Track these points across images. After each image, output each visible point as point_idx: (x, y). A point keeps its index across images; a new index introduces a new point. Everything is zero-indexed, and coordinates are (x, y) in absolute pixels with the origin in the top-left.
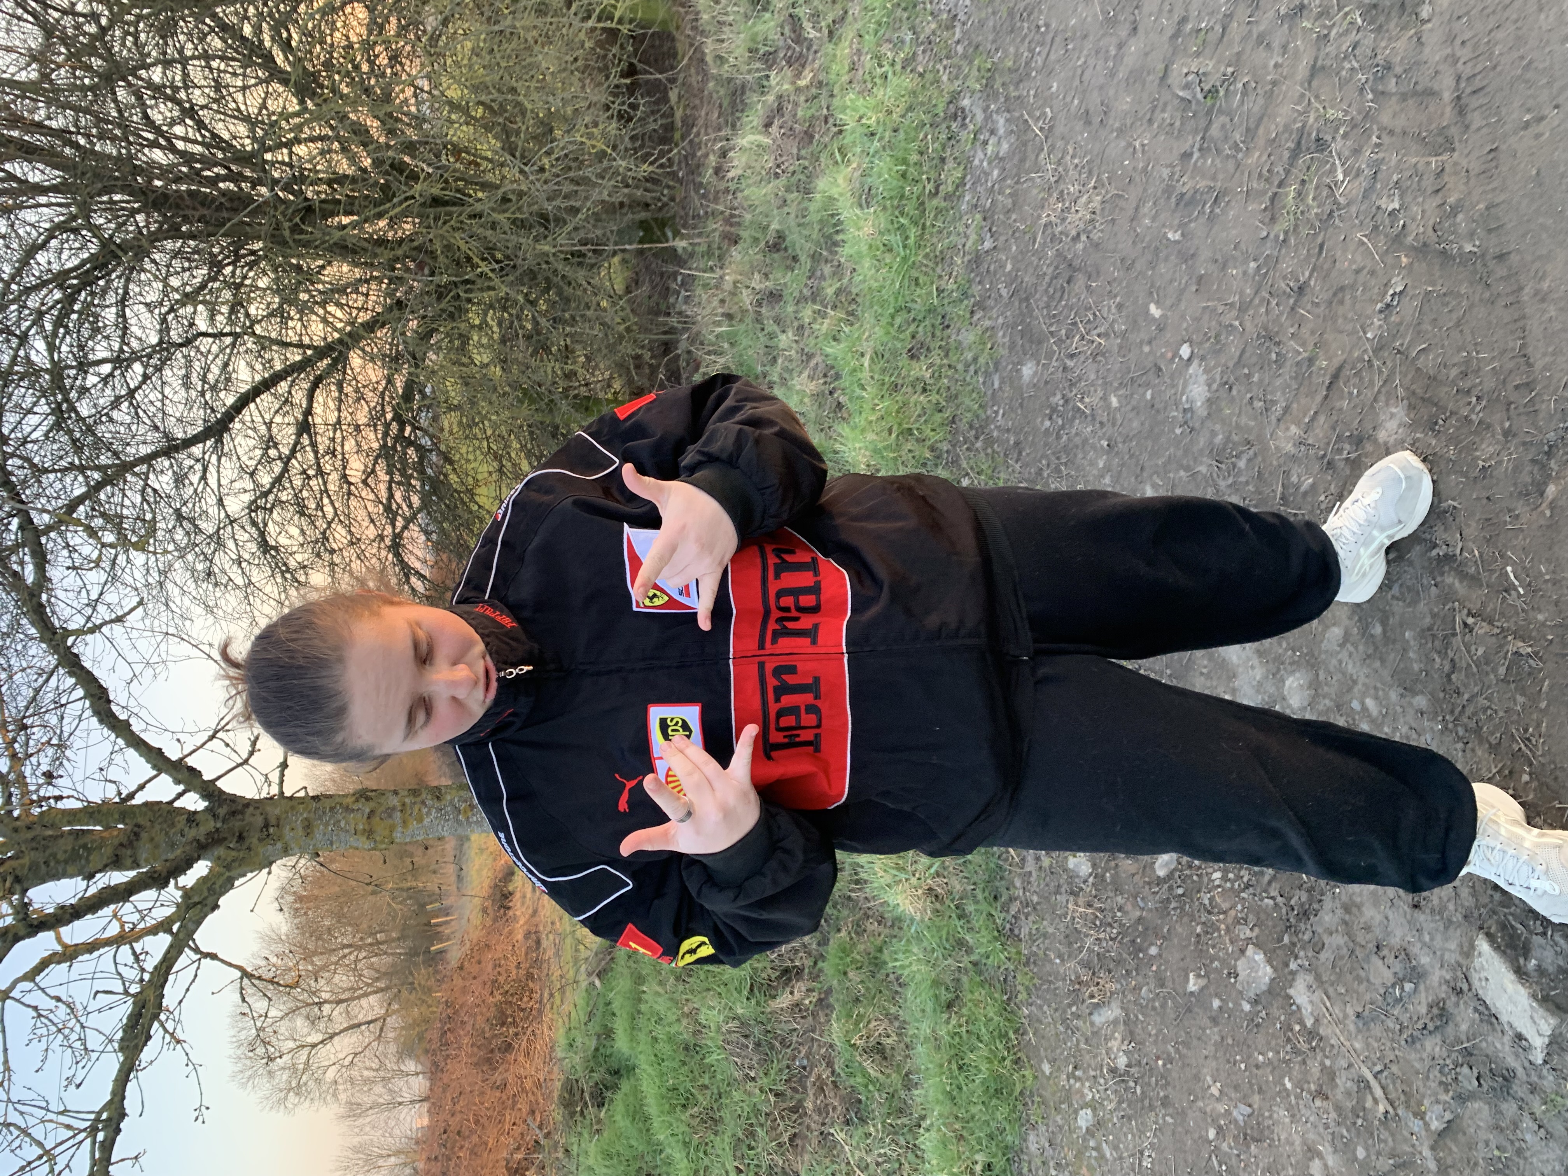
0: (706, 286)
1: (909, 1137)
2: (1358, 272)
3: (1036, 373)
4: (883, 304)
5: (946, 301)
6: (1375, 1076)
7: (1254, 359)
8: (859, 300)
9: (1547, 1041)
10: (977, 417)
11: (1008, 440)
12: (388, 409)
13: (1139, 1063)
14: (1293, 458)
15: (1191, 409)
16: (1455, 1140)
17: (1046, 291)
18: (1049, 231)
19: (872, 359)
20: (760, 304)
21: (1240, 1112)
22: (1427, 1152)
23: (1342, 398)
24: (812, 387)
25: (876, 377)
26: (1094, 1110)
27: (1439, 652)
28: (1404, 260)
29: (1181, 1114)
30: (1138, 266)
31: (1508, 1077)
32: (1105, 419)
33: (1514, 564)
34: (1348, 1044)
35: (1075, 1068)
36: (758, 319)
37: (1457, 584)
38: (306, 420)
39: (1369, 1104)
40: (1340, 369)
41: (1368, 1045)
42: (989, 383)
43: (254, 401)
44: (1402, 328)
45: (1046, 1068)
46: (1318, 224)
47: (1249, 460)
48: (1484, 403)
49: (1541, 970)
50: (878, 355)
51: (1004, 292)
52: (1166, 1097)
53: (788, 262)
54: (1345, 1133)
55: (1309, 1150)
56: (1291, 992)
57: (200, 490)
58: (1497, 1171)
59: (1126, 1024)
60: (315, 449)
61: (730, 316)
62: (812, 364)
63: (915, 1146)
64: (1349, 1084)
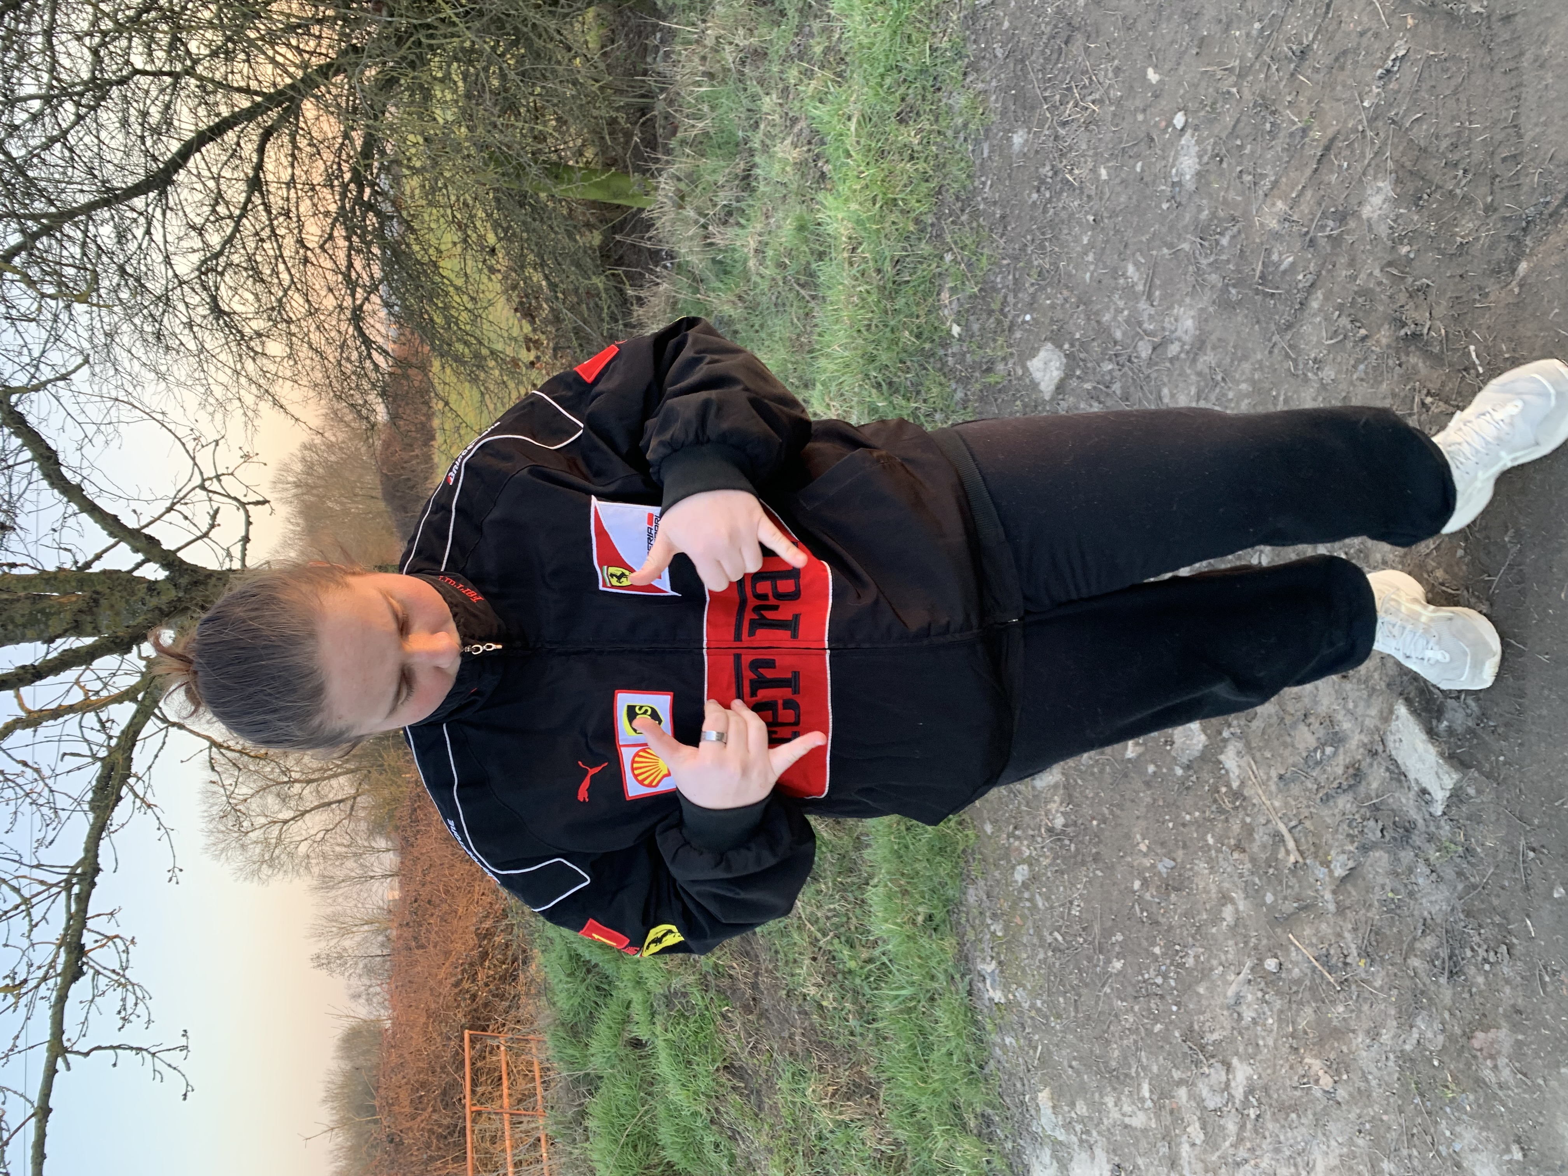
0: (687, 42)
1: (857, 893)
2: (1362, 34)
3: (1027, 141)
4: (873, 62)
5: (939, 61)
6: (1290, 831)
7: (1248, 130)
8: (848, 59)
9: (1448, 794)
10: (965, 187)
11: (994, 213)
12: (345, 167)
13: (1075, 824)
14: (1276, 235)
15: (1179, 183)
16: (1355, 886)
17: (1041, 56)
19: (859, 122)
20: (743, 63)
21: (1164, 866)
22: (1328, 896)
23: (1332, 172)
24: (795, 155)
25: (863, 142)
26: (1030, 865)
28: (1410, 22)
29: (1110, 869)
30: (1139, 26)
31: (1407, 829)
32: (1093, 193)
33: (1477, 343)
34: (1268, 803)
35: (1016, 828)
36: (741, 78)
37: (1421, 365)
38: (257, 176)
39: (1281, 855)
40: (1333, 140)
41: (1286, 804)
42: (978, 152)
43: (198, 150)
44: (1400, 96)
45: (989, 828)
47: (1233, 238)
48: (1470, 176)
49: (1450, 731)
50: (865, 119)
51: (999, 52)
52: (1098, 853)
53: (776, 17)
54: (1257, 880)
55: (1224, 897)
56: (1222, 757)
57: (144, 246)
58: (1389, 911)
59: (1065, 788)
60: (268, 209)
61: (711, 76)
62: (796, 130)
63: (863, 901)
64: (1266, 838)
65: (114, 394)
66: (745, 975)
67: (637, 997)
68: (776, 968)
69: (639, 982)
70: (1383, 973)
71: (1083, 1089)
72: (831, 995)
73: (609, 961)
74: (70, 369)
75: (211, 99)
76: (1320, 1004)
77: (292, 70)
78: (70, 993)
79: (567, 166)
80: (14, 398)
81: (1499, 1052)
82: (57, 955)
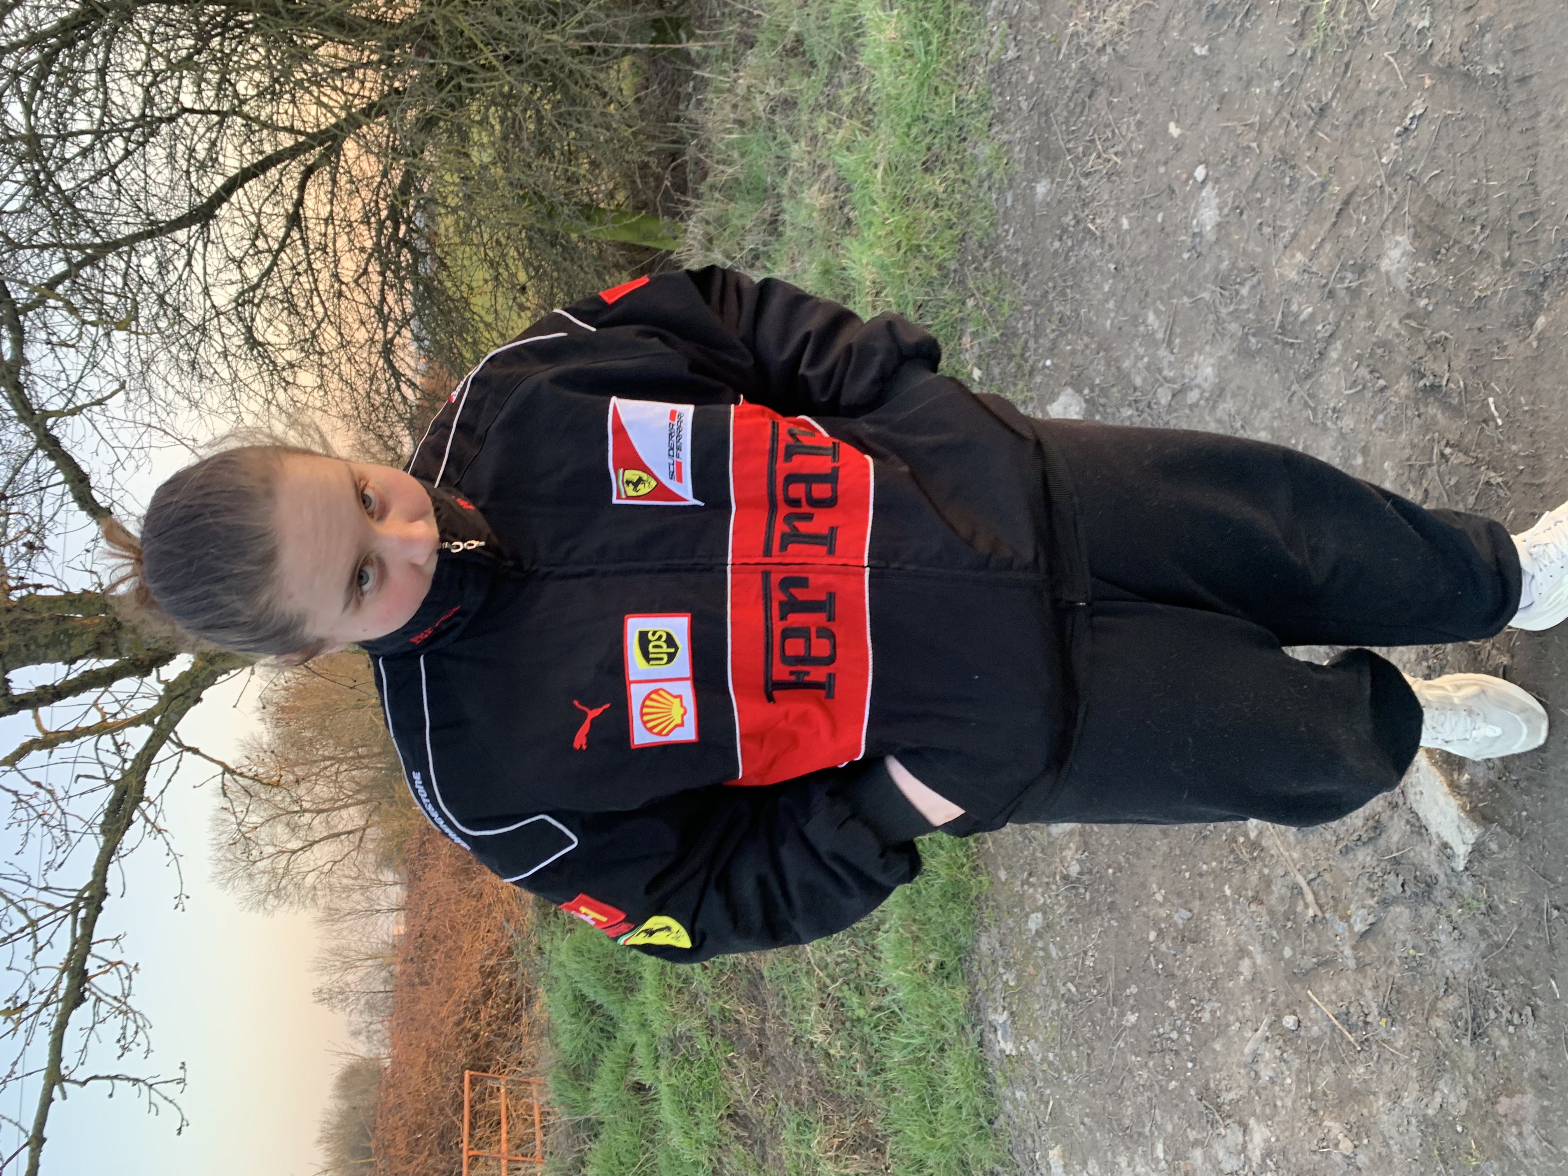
0: (719, 91)
1: (867, 939)
2: (1380, 93)
3: (1050, 191)
4: (900, 111)
5: (965, 112)
6: (1309, 883)
7: (1268, 183)
8: (876, 109)
9: (1470, 849)
10: (988, 235)
11: (1016, 261)
12: (382, 205)
13: (1090, 872)
14: (1296, 287)
15: (1200, 234)
16: (1375, 942)
17: (1067, 105)
18: (1075, 42)
19: (885, 170)
20: (773, 111)
21: (1180, 917)
22: (1348, 951)
23: (1351, 226)
24: (821, 201)
25: (888, 189)
26: (1045, 913)
27: (1414, 483)
28: (1428, 82)
29: (1125, 919)
30: (1162, 82)
31: (1430, 884)
32: (1114, 242)
33: (1496, 395)
34: (1286, 854)
35: (1030, 875)
36: (771, 126)
37: (1439, 416)
38: (296, 213)
39: (1300, 908)
40: (1351, 195)
41: (1305, 856)
42: (1001, 200)
43: (241, 186)
44: (1417, 153)
45: (1003, 875)
46: (1346, 41)
47: (1253, 287)
48: (1487, 232)
49: (1472, 784)
50: (891, 167)
51: (1024, 105)
52: (1113, 903)
53: (806, 68)
54: (1275, 933)
55: (1241, 950)
57: (184, 277)
58: (1411, 969)
59: (1081, 834)
60: (306, 245)
61: (741, 123)
62: (823, 176)
63: (873, 947)
64: (1284, 890)
65: (147, 421)
66: (751, 1021)
67: (641, 1040)
68: (784, 1013)
69: (644, 1025)
70: (1404, 1034)
71: (1095, 1147)
72: (839, 1044)
73: (614, 1003)
74: (105, 394)
75: (255, 138)
76: (1340, 1064)
77: (336, 110)
78: (70, 1020)
79: (598, 209)
80: (50, 422)
81: (1524, 1119)
82: (60, 978)
